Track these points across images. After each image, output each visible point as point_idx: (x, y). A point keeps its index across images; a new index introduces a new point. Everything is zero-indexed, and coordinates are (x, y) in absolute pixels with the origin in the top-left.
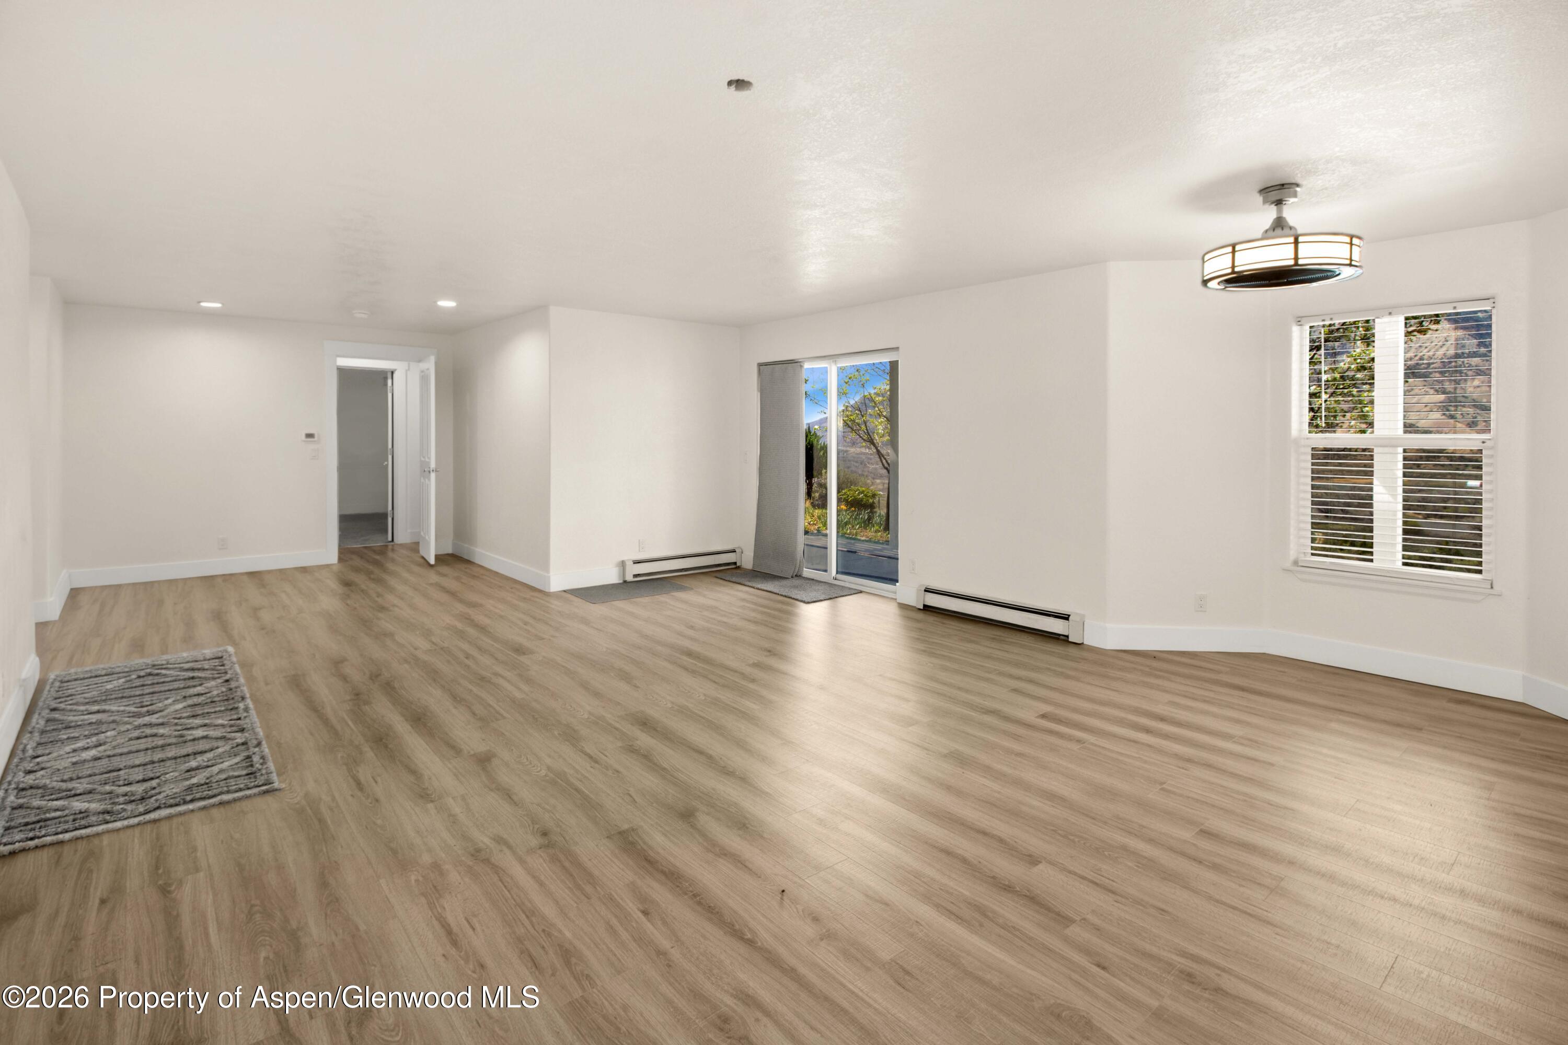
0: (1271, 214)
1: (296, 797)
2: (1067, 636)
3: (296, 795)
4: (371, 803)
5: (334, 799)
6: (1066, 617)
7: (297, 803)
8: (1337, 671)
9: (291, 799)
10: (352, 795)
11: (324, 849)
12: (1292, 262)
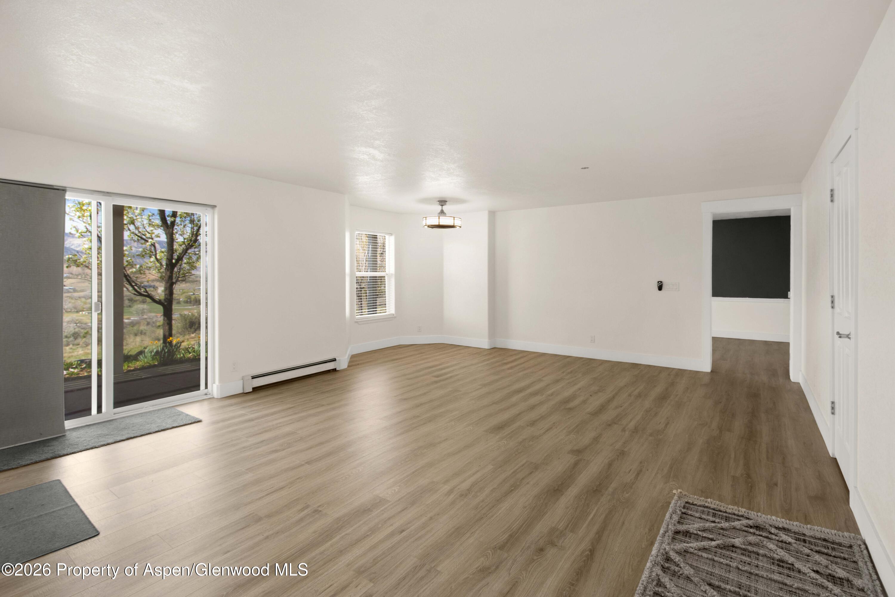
0: (439, 208)
1: (672, 484)
2: (335, 369)
3: (671, 486)
4: (645, 463)
5: (657, 473)
6: (334, 360)
7: (674, 481)
8: (374, 351)
9: (675, 485)
10: (648, 470)
11: (679, 457)
12: (453, 224)
